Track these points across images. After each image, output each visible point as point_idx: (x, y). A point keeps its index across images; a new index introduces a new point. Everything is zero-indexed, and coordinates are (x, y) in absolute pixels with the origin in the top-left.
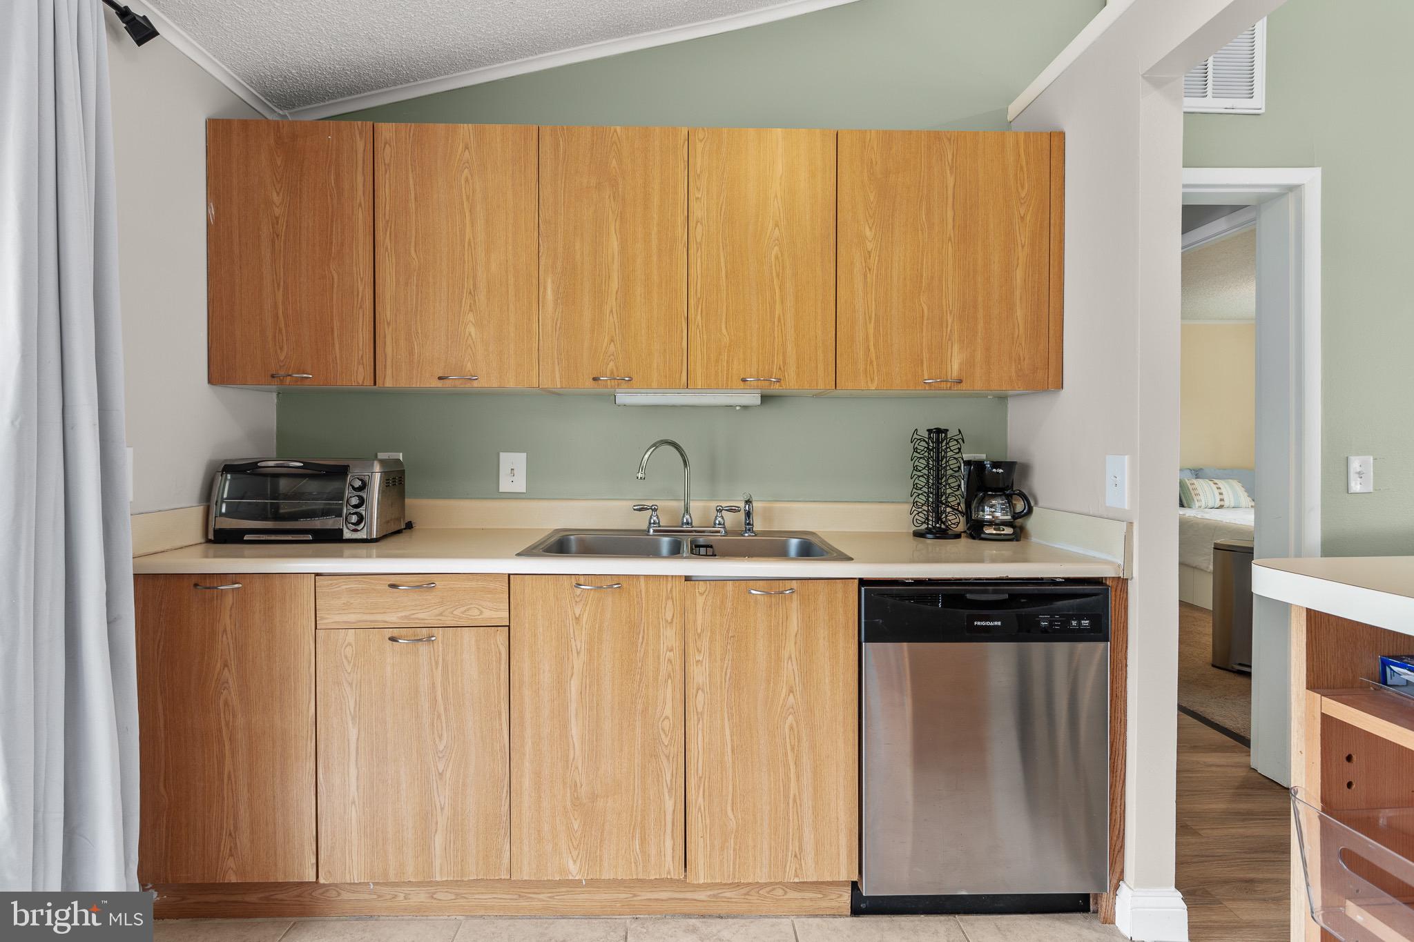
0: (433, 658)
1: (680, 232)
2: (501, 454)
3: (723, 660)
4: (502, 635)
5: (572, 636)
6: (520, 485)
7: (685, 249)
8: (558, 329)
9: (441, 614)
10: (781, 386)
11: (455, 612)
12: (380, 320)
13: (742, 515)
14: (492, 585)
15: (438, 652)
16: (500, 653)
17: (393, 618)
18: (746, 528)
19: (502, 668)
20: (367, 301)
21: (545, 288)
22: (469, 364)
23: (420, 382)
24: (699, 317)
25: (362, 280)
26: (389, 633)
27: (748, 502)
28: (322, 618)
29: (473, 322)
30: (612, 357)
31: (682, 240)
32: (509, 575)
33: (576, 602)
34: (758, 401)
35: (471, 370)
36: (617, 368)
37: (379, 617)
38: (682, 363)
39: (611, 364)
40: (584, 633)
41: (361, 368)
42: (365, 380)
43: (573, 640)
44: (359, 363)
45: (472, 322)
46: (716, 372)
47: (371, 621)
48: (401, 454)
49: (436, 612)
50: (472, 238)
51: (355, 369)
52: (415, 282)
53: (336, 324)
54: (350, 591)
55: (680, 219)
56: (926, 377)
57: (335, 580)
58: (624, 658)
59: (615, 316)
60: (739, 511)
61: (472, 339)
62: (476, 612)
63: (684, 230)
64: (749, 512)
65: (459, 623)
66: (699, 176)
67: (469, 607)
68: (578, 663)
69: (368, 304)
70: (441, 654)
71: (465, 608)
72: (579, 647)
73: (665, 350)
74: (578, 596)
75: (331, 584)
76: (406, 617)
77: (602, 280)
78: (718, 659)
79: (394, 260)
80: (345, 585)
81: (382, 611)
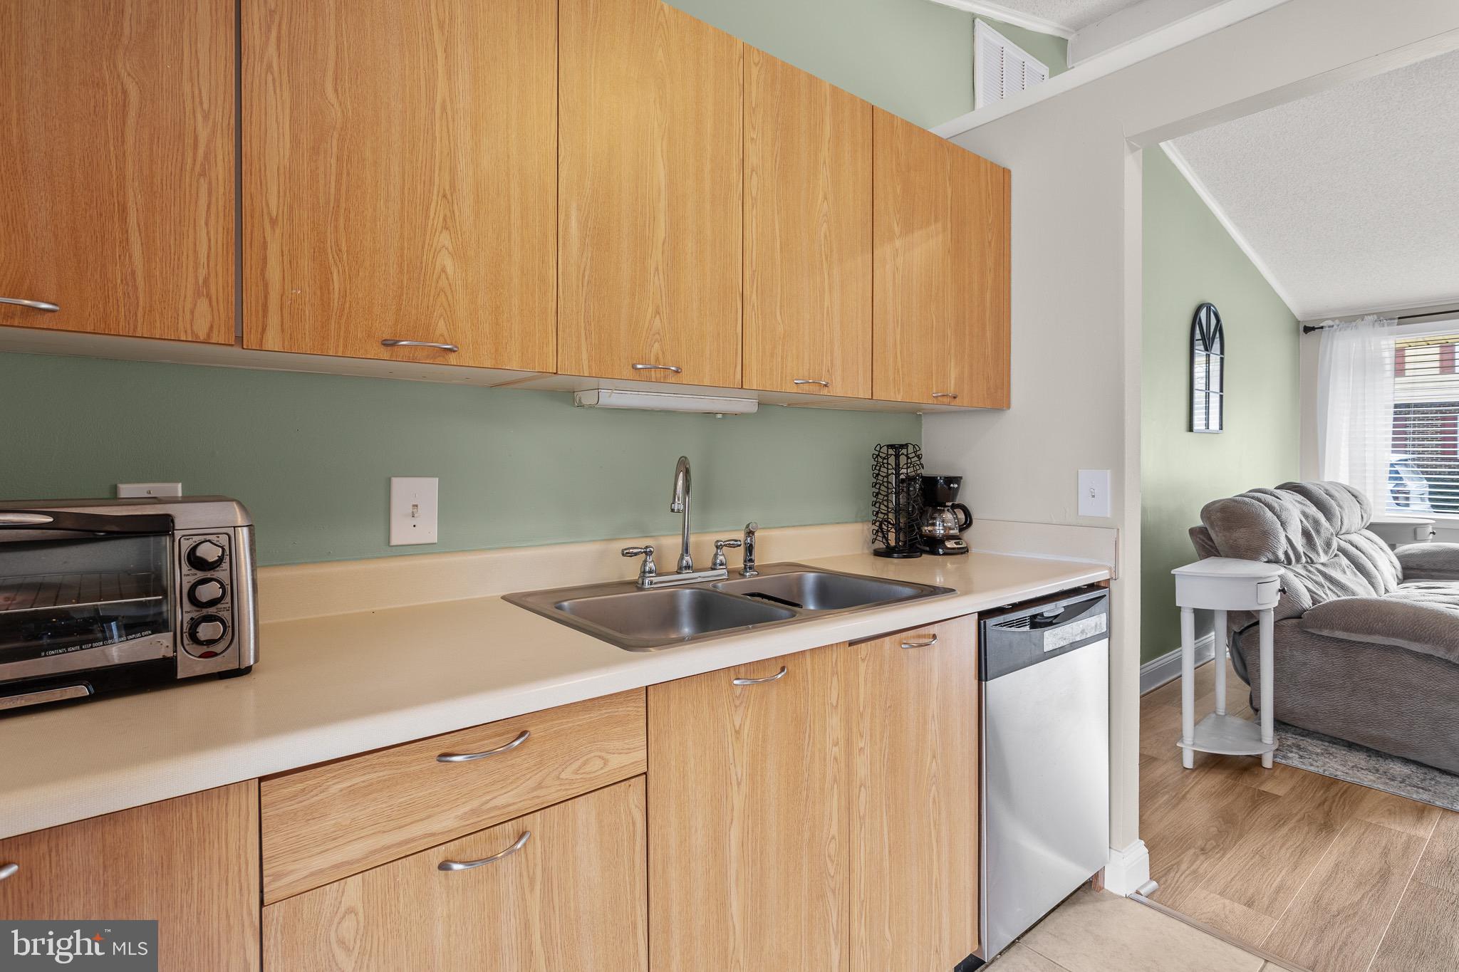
0: (525, 874)
1: (735, 176)
2: (395, 481)
3: (881, 740)
4: (635, 791)
5: (731, 761)
6: (428, 531)
7: (740, 203)
8: (585, 284)
9: (539, 786)
10: (829, 392)
11: (563, 776)
12: (253, 210)
13: (741, 550)
14: (621, 710)
15: (534, 858)
16: (634, 824)
17: (446, 822)
18: (745, 565)
19: (638, 848)
20: (220, 163)
21: (568, 216)
22: (441, 324)
23: (345, 346)
24: (754, 296)
25: (206, 117)
26: (437, 856)
27: (750, 533)
28: (278, 876)
29: (450, 248)
30: (657, 336)
31: (736, 191)
32: (646, 687)
33: (735, 706)
34: (754, 409)
35: (446, 334)
36: (663, 353)
37: (417, 830)
38: (736, 353)
39: (656, 345)
40: (745, 751)
41: (203, 305)
42: (215, 331)
43: (732, 767)
44: (198, 294)
45: (447, 249)
46: (771, 369)
47: (400, 844)
48: (180, 485)
49: (531, 783)
50: (448, 99)
51: (188, 306)
52: (335, 149)
53: (134, 198)
54: (352, 792)
55: (736, 162)
56: (934, 391)
57: (312, 779)
58: (790, 772)
59: (661, 277)
60: (740, 545)
61: (448, 279)
62: (598, 763)
63: (739, 179)
64: (751, 545)
65: (569, 792)
66: (754, 110)
67: (585, 758)
68: (738, 800)
69: (222, 170)
70: (539, 861)
71: (580, 761)
72: (739, 776)
73: (719, 334)
74: (738, 698)
75: (303, 790)
76: (474, 812)
77: (645, 221)
78: (878, 740)
79: (286, 95)
80: (336, 785)
81: (423, 815)
